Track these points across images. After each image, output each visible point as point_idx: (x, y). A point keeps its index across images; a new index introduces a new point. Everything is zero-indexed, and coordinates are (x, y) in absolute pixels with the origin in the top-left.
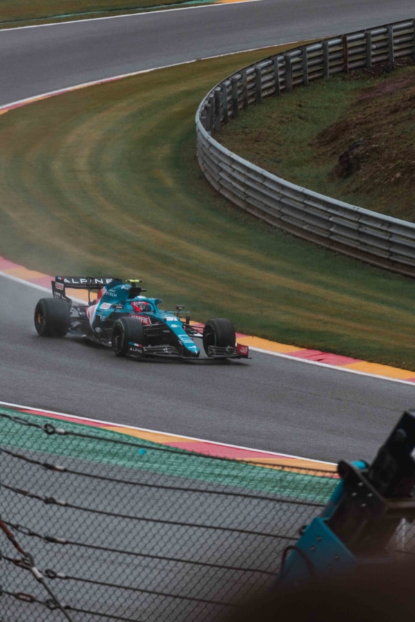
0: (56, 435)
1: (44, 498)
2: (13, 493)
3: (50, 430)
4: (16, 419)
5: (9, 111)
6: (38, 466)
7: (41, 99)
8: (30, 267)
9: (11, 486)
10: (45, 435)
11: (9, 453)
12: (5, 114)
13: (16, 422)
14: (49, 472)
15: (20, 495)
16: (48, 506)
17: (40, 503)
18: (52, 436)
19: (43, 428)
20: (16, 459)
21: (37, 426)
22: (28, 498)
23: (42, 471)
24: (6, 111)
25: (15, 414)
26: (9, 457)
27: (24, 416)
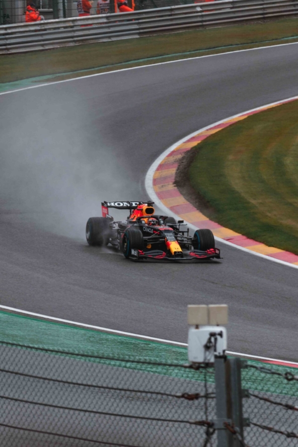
0: (295, 381)
1: (286, 433)
2: (260, 430)
3: (290, 377)
4: (262, 369)
5: (248, 117)
6: (281, 407)
7: (274, 106)
8: (269, 244)
9: (258, 423)
10: (285, 381)
11: (256, 397)
12: (245, 119)
13: (261, 372)
14: (290, 411)
15: (267, 431)
16: (289, 440)
17: (283, 437)
18: (291, 382)
19: (284, 375)
20: (262, 402)
21: (279, 374)
22: (273, 433)
23: (284, 411)
24: (246, 117)
25: (260, 365)
26: (257, 400)
27: (268, 366)
